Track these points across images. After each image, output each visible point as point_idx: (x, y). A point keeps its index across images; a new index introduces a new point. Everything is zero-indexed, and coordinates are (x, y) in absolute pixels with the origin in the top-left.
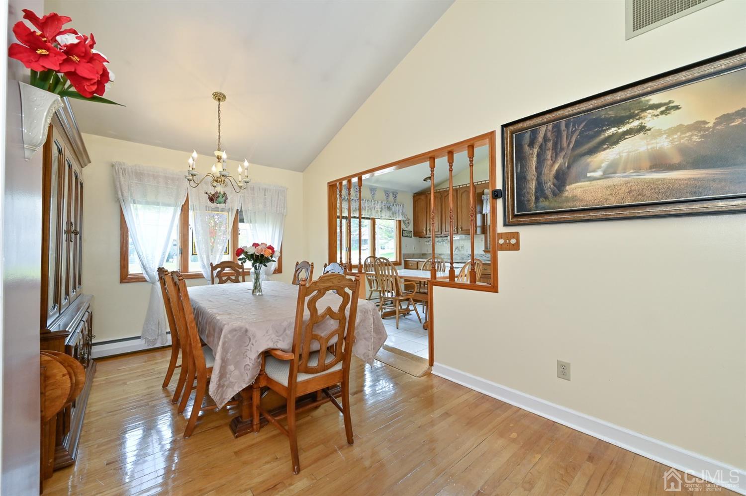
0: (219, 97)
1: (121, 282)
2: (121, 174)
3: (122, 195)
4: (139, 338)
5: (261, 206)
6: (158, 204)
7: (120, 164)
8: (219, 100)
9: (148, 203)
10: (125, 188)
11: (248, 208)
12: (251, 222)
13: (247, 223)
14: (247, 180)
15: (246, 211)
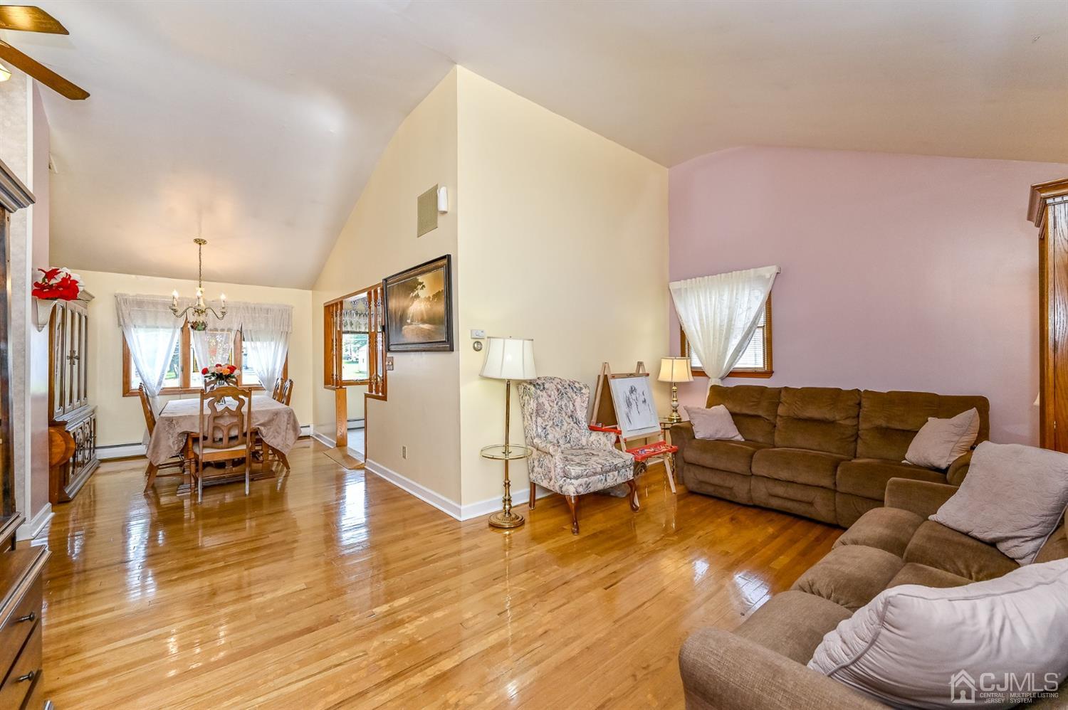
0: (200, 242)
1: (124, 395)
2: (122, 304)
3: (124, 321)
4: (140, 444)
5: (263, 326)
6: (157, 327)
7: (122, 295)
8: (200, 244)
9: (147, 327)
10: (126, 316)
11: (248, 327)
12: (252, 340)
13: (248, 340)
14: (224, 310)
15: (247, 331)
